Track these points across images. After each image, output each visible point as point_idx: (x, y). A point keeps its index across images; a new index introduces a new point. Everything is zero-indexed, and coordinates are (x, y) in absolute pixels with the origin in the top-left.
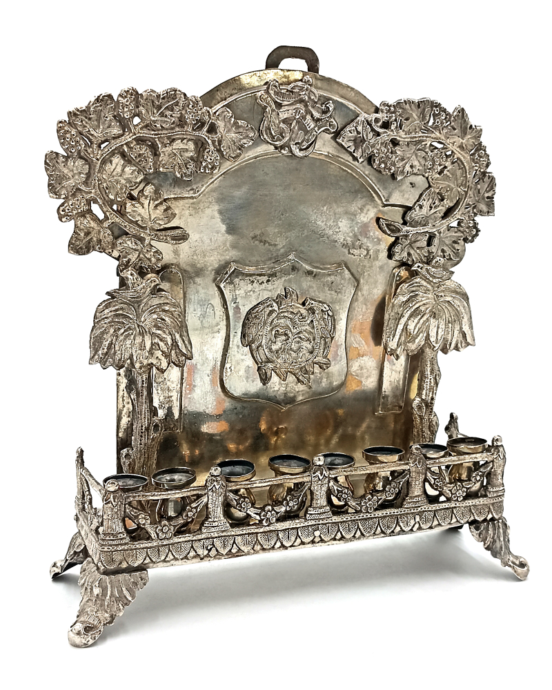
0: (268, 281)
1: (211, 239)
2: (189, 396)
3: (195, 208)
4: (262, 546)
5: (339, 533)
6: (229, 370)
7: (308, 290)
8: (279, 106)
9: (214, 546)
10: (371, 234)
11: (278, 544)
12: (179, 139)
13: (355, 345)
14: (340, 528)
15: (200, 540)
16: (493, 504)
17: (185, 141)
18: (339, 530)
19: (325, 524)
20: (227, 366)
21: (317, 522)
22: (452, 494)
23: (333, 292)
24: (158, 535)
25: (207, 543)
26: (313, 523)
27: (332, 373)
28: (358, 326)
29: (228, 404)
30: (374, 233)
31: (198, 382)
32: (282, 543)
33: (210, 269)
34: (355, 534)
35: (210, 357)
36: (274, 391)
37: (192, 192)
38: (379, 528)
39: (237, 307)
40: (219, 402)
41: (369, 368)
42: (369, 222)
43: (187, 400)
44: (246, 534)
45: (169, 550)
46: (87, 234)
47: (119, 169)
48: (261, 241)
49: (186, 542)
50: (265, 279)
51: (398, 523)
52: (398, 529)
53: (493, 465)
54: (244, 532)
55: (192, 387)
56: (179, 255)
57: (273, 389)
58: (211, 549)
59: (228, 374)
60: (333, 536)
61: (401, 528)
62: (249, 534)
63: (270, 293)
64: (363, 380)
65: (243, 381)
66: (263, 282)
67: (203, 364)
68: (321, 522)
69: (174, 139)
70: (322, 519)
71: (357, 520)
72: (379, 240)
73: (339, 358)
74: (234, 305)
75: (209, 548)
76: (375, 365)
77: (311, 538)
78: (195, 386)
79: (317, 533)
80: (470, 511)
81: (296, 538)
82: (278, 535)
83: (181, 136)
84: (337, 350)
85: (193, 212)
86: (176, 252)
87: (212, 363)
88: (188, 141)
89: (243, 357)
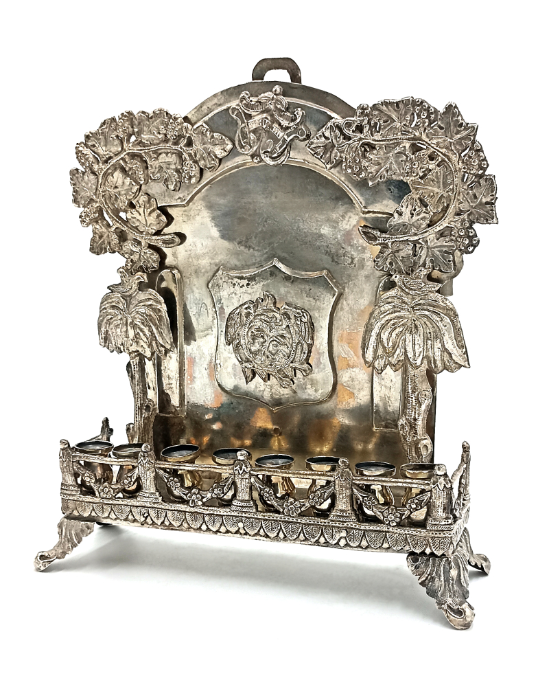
0: (248, 284)
1: (202, 244)
2: (190, 386)
3: (187, 216)
4: (188, 524)
5: (262, 530)
6: (219, 366)
7: (286, 296)
8: (249, 117)
9: (149, 515)
10: (355, 242)
11: (204, 527)
12: (165, 153)
13: (344, 355)
14: (263, 525)
15: (137, 507)
16: (433, 538)
17: (169, 155)
18: (262, 527)
19: (249, 518)
20: (218, 362)
21: (240, 515)
22: (384, 517)
23: (311, 299)
24: (99, 493)
25: (143, 510)
26: (236, 514)
27: (316, 380)
28: (345, 336)
29: (225, 398)
30: (358, 241)
31: (197, 374)
32: (207, 526)
33: (203, 271)
34: (278, 534)
35: (206, 353)
36: (260, 391)
37: (179, 200)
38: (302, 535)
39: (222, 308)
40: (217, 396)
41: (360, 380)
42: (352, 229)
43: (189, 389)
44: (175, 510)
45: (112, 509)
46: (101, 237)
47: (120, 182)
48: (246, 247)
49: (125, 505)
50: (245, 282)
51: (322, 534)
52: (322, 540)
53: (431, 496)
54: (173, 508)
55: (193, 379)
56: (177, 258)
57: (258, 389)
58: (147, 516)
59: (219, 370)
60: (256, 531)
61: (326, 540)
62: (179, 511)
63: (250, 296)
64: (355, 391)
65: (231, 377)
66: (243, 286)
67: (201, 359)
68: (244, 515)
69: (160, 154)
70: (245, 513)
71: (280, 521)
72: (364, 248)
73: (322, 366)
74: (220, 306)
75: (145, 516)
76: (367, 378)
77: (237, 529)
78: (195, 377)
79: (241, 525)
80: (406, 539)
81: (221, 525)
82: (204, 518)
83: (165, 151)
84: (319, 358)
85: (185, 219)
86: (175, 255)
87: (208, 358)
88: (172, 155)
89: (230, 355)
